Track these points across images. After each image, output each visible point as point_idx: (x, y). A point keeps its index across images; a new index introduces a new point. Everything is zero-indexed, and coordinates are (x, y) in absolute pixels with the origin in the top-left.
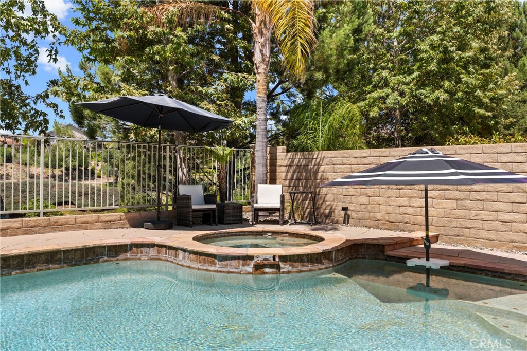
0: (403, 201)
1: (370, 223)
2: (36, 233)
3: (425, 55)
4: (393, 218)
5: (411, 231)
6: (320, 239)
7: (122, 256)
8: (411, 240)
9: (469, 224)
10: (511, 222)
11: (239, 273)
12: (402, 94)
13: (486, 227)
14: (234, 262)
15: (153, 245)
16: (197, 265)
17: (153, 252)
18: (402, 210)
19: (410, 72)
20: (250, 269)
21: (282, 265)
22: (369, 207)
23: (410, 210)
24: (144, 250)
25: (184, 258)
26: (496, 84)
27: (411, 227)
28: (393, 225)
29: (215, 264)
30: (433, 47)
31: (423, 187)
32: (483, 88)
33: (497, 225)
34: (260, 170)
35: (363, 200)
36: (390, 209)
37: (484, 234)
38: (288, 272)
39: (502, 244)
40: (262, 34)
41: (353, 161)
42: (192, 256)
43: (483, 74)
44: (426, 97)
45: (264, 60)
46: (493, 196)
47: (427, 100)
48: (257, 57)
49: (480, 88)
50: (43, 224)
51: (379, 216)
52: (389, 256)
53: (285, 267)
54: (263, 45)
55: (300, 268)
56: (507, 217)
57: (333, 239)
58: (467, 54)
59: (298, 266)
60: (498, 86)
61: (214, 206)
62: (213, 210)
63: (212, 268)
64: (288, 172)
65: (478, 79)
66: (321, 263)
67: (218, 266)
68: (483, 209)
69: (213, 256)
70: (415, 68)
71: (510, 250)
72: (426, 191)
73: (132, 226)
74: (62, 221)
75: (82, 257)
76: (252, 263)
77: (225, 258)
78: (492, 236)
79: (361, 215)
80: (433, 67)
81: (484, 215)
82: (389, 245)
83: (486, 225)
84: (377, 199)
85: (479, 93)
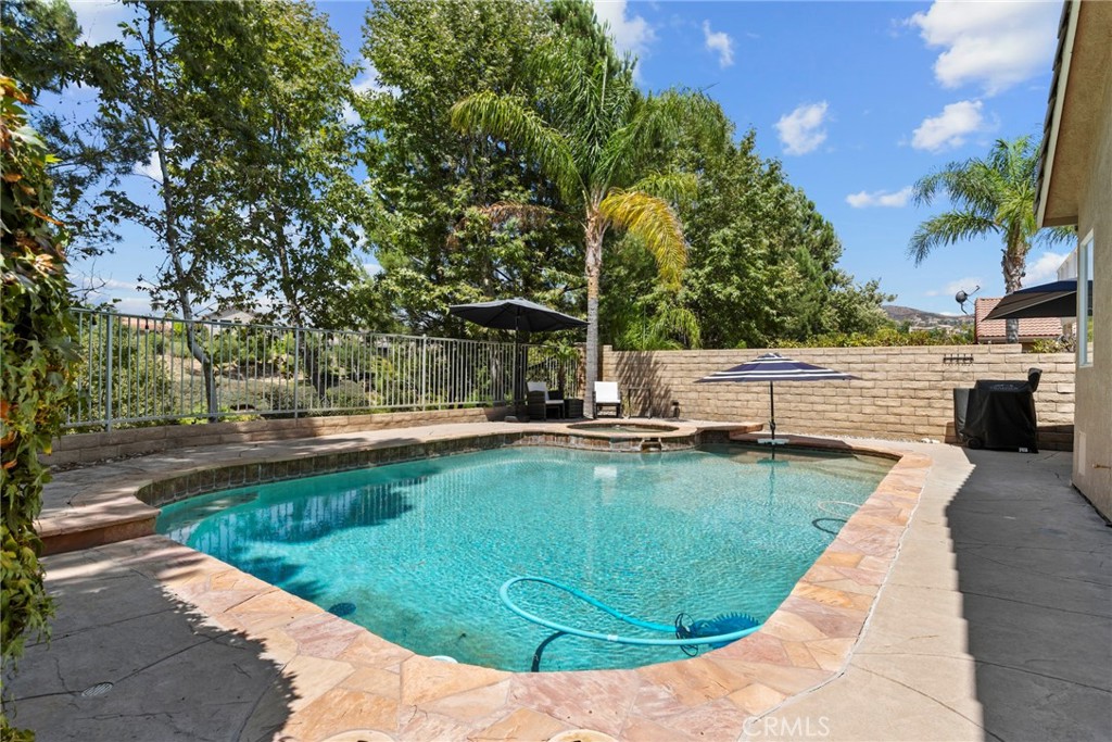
0: (730, 396)
1: (700, 416)
2: (421, 425)
3: (715, 249)
4: (721, 411)
5: (740, 422)
6: (677, 429)
7: (516, 443)
8: (746, 428)
9: (789, 414)
10: (824, 411)
11: (630, 452)
12: (691, 287)
13: (803, 416)
14: (626, 444)
15: (541, 433)
16: (592, 447)
17: (541, 439)
18: (730, 403)
19: (701, 267)
20: (638, 448)
21: (662, 445)
22: (699, 402)
23: (738, 404)
24: (534, 437)
25: (577, 442)
26: (782, 281)
27: (739, 418)
28: (722, 417)
29: (609, 446)
30: (725, 241)
31: (769, 383)
32: (771, 284)
33: (813, 414)
34: (591, 368)
35: (693, 395)
36: (719, 403)
37: (802, 422)
38: (667, 451)
39: (817, 429)
40: (595, 239)
41: (684, 360)
42: (586, 440)
43: (770, 271)
44: (719, 292)
45: (596, 264)
46: (810, 391)
47: (720, 296)
48: (590, 260)
49: (767, 285)
50: (427, 417)
51: (708, 410)
52: (734, 441)
53: (665, 447)
54: (596, 250)
55: (675, 448)
56: (820, 408)
57: (687, 427)
58: (759, 252)
59: (674, 446)
60: (784, 283)
61: (562, 402)
62: (560, 405)
63: (607, 449)
64: (617, 369)
65: (765, 275)
66: (688, 444)
67: (612, 447)
68: (801, 402)
69: (608, 439)
70: (707, 262)
71: (824, 434)
72: (772, 386)
73: (489, 420)
74: (439, 415)
75: (491, 443)
76: (641, 443)
77: (617, 440)
78: (808, 423)
79: (691, 409)
80: (726, 262)
81: (802, 406)
82: (733, 431)
83: (804, 415)
84: (707, 394)
85: (765, 288)
